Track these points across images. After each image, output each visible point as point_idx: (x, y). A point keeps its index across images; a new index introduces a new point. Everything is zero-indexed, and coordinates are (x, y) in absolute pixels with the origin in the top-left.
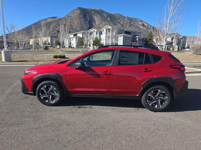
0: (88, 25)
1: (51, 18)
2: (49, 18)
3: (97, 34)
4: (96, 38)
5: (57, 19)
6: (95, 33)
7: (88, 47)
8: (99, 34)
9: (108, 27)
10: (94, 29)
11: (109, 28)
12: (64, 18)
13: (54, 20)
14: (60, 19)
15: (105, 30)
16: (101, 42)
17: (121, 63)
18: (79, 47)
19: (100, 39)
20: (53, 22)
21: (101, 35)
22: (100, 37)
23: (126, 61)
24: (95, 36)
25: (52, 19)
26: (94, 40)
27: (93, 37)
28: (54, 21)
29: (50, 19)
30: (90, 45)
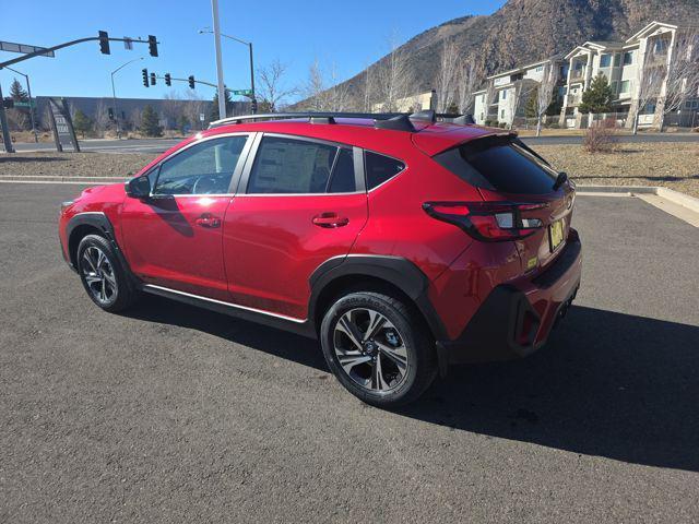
0: (589, 30)
1: (450, 23)
2: (443, 25)
3: (604, 62)
4: (601, 82)
5: (469, 24)
6: (597, 59)
7: (561, 121)
8: (616, 64)
9: (658, 27)
10: (593, 45)
11: (664, 30)
12: (498, 16)
13: (460, 28)
14: (482, 23)
15: (643, 42)
16: (622, 96)
17: (257, 184)
18: (525, 122)
19: (620, 85)
20: (454, 37)
21: (626, 68)
22: (618, 73)
23: (274, 179)
24: (595, 74)
25: (455, 26)
26: (588, 90)
27: (585, 78)
28: (459, 34)
29: (445, 28)
30: (570, 111)
